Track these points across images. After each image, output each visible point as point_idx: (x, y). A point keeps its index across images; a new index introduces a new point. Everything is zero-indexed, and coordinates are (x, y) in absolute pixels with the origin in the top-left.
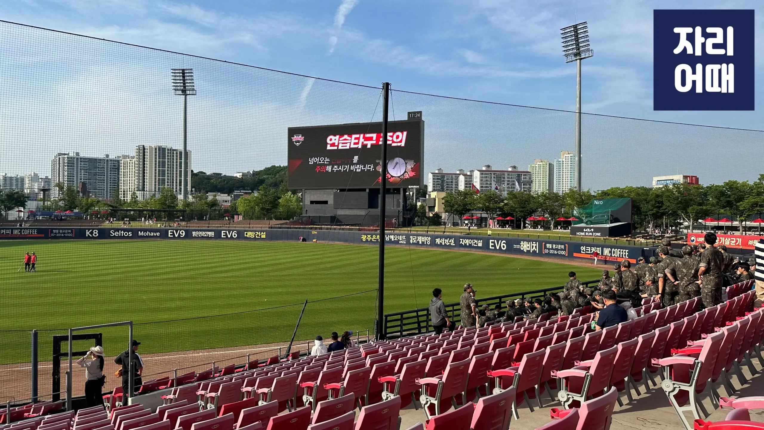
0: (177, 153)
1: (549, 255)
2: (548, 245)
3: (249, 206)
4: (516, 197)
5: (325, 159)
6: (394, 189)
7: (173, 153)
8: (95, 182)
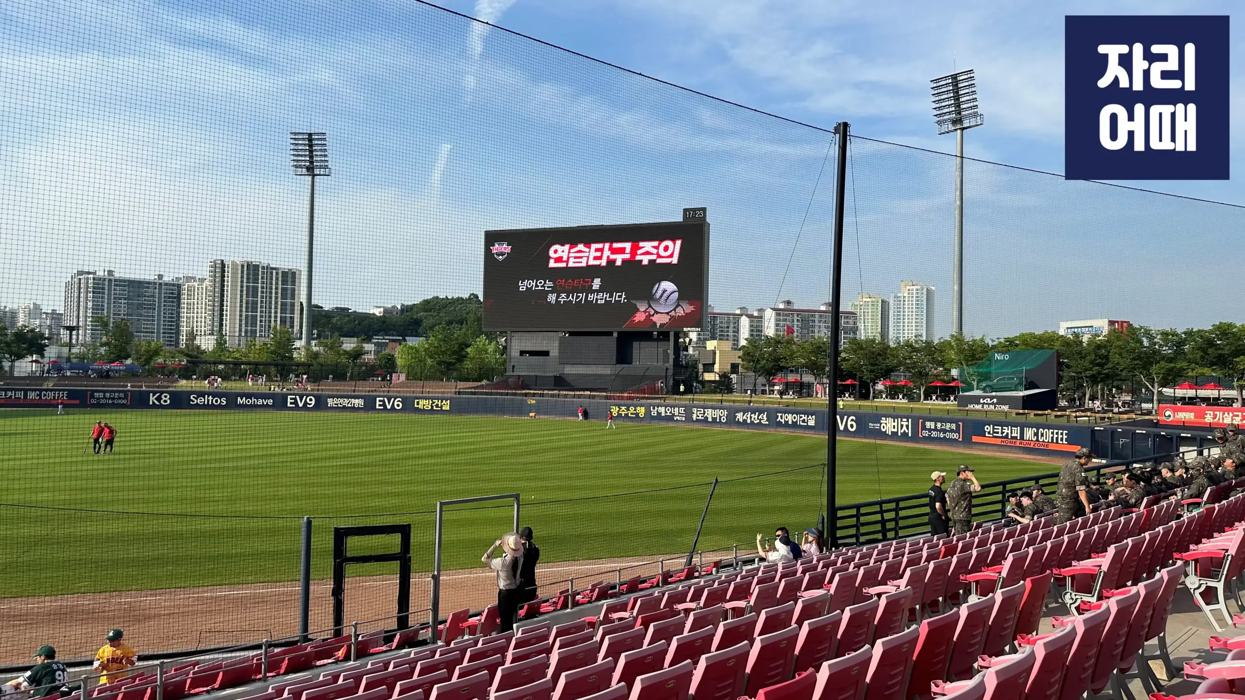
0: (277, 274)
1: (930, 439)
2: (928, 424)
3: (415, 358)
4: (862, 348)
5: (545, 283)
6: (659, 333)
7: (272, 274)
8: (139, 320)
